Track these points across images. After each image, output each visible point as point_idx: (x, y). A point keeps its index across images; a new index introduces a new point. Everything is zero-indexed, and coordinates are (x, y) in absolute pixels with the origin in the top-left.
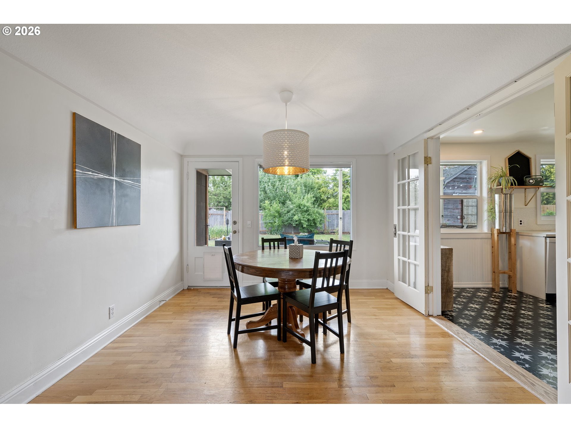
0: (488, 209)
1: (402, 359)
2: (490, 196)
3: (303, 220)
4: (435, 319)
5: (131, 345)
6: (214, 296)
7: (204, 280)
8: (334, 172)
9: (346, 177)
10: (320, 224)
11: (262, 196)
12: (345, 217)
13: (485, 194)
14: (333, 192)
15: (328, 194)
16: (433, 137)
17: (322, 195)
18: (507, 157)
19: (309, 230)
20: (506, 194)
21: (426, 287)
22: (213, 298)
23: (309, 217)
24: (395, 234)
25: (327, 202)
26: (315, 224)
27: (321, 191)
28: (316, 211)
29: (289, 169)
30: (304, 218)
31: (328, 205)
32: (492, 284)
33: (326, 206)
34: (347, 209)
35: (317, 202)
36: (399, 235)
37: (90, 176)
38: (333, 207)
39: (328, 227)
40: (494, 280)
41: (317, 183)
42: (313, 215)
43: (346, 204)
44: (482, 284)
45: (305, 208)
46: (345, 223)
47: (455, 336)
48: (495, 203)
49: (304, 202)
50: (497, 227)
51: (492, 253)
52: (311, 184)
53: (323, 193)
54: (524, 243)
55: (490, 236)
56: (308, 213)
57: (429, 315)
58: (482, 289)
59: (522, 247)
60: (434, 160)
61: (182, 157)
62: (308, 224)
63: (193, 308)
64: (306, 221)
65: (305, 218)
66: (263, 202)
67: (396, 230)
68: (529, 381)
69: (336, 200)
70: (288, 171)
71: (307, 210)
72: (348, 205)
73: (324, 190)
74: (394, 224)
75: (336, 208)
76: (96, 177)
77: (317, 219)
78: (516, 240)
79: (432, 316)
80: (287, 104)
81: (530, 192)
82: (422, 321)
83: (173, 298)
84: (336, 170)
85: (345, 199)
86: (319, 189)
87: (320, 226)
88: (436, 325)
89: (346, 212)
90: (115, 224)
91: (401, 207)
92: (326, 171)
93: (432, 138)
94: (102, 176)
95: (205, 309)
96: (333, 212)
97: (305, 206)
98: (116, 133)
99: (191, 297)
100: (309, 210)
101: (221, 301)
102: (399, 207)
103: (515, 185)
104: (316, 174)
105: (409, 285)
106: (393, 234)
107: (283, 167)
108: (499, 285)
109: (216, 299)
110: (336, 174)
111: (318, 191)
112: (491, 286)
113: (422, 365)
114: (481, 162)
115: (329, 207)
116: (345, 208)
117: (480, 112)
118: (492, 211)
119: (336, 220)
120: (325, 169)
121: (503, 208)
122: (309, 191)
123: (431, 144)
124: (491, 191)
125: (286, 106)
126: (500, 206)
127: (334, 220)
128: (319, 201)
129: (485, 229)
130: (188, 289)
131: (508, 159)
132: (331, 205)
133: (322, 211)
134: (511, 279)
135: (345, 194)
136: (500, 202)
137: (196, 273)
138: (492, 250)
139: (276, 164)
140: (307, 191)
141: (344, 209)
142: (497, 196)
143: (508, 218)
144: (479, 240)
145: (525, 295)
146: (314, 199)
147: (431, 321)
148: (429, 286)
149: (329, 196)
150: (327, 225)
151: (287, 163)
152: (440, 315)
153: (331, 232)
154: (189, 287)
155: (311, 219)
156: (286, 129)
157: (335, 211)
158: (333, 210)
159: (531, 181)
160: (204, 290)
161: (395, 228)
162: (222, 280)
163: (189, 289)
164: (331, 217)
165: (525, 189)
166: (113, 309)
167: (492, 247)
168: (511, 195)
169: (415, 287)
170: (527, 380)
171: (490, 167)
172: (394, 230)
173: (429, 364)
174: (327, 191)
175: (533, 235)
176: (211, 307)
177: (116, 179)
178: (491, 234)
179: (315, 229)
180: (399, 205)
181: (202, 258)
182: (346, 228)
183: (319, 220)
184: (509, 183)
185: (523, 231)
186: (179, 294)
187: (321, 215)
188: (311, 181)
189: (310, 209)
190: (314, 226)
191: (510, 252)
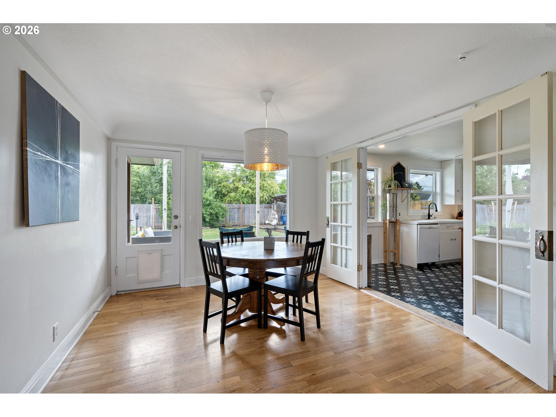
0: (382, 204)
1: (363, 323)
2: (383, 195)
3: (206, 214)
4: (365, 290)
5: (91, 368)
6: (157, 298)
7: (139, 282)
8: (235, 167)
9: (246, 173)
10: (223, 218)
11: (157, 188)
12: (245, 211)
13: (380, 193)
14: (234, 186)
15: (228, 188)
16: (364, 147)
17: (223, 189)
18: (392, 167)
19: (211, 224)
20: (394, 194)
21: (358, 266)
22: (157, 301)
23: (212, 211)
24: (328, 225)
25: (228, 196)
26: (217, 217)
27: (222, 185)
28: (218, 205)
29: (268, 166)
30: (206, 211)
31: (229, 199)
32: (384, 260)
33: (227, 200)
34: (247, 203)
35: (218, 196)
36: (331, 225)
37: (40, 158)
38: (234, 201)
39: (229, 220)
40: (385, 258)
41: (218, 177)
42: (215, 209)
43: (246, 198)
44: (378, 261)
45: (208, 202)
46: (246, 216)
47: (384, 300)
48: (387, 200)
49: (206, 196)
50: (388, 218)
51: (384, 237)
52: (211, 177)
53: (224, 187)
54: (404, 229)
55: (382, 225)
56: (211, 207)
57: (359, 288)
58: (379, 265)
59: (402, 232)
60: (363, 166)
61: (109, 140)
62: (210, 218)
63: (142, 314)
64: (208, 215)
65: (208, 212)
66: (159, 195)
67: (328, 222)
68: (440, 321)
69: (237, 194)
70: (267, 167)
71: (209, 204)
72: (248, 200)
73: (225, 184)
74: (327, 216)
75: (237, 203)
76: (44, 159)
77: (219, 213)
78: (399, 228)
79: (361, 288)
80: (267, 103)
81: (405, 192)
82: (355, 293)
83: (104, 306)
84: (236, 166)
85: (245, 194)
86: (220, 183)
87: (223, 220)
88: (368, 295)
89: (246, 206)
90: (60, 221)
91: (333, 203)
92: (223, 166)
93: (362, 148)
94: (49, 158)
95: (157, 312)
96: (234, 206)
97: (207, 200)
98: (60, 104)
99: (128, 303)
100: (211, 204)
101: (169, 302)
102: (331, 203)
103: (400, 187)
104: (214, 168)
105: (342, 266)
106: (326, 225)
107: (262, 164)
108: (389, 261)
109: (162, 301)
110: (236, 170)
111: (219, 185)
112: (383, 262)
113: (377, 325)
114: (377, 169)
115: (230, 201)
116: (245, 202)
117: (405, 134)
118: (384, 206)
119: (237, 214)
120: (222, 163)
121: (392, 204)
122: (210, 184)
123: (362, 152)
124: (384, 191)
125: (266, 105)
126: (390, 202)
127: (235, 214)
128: (220, 195)
129: (380, 219)
130: (116, 294)
131: (394, 168)
132: (232, 199)
133: (223, 205)
134: (396, 256)
135: (245, 189)
136: (390, 199)
137: (127, 276)
138: (384, 235)
139: (258, 160)
140: (208, 185)
141: (245, 204)
142: (388, 195)
143: (395, 211)
144: (377, 228)
145: (405, 266)
146: (215, 193)
147: (362, 292)
148: (359, 265)
149: (229, 191)
150: (228, 218)
151: (266, 160)
152: (366, 287)
153: (233, 226)
154: (118, 292)
155: (214, 212)
156: (266, 127)
157: (236, 205)
158: (234, 204)
159: (406, 185)
160: (139, 293)
161: (328, 220)
162: (161, 280)
163: (118, 294)
164: (233, 211)
165: (402, 190)
166: (57, 328)
167: (384, 233)
168: (397, 194)
169: (346, 267)
170: (439, 321)
171: (384, 173)
172: (327, 221)
173: (381, 323)
174: (228, 186)
175: (410, 223)
176: (163, 310)
177: (61, 163)
178: (384, 223)
179: (217, 223)
180: (331, 201)
181: (136, 257)
182: (246, 221)
183: (221, 214)
184: (396, 186)
185: (404, 220)
186: (108, 302)
187: (223, 209)
188: (212, 175)
189: (212, 202)
190: (216, 219)
191: (395, 236)
